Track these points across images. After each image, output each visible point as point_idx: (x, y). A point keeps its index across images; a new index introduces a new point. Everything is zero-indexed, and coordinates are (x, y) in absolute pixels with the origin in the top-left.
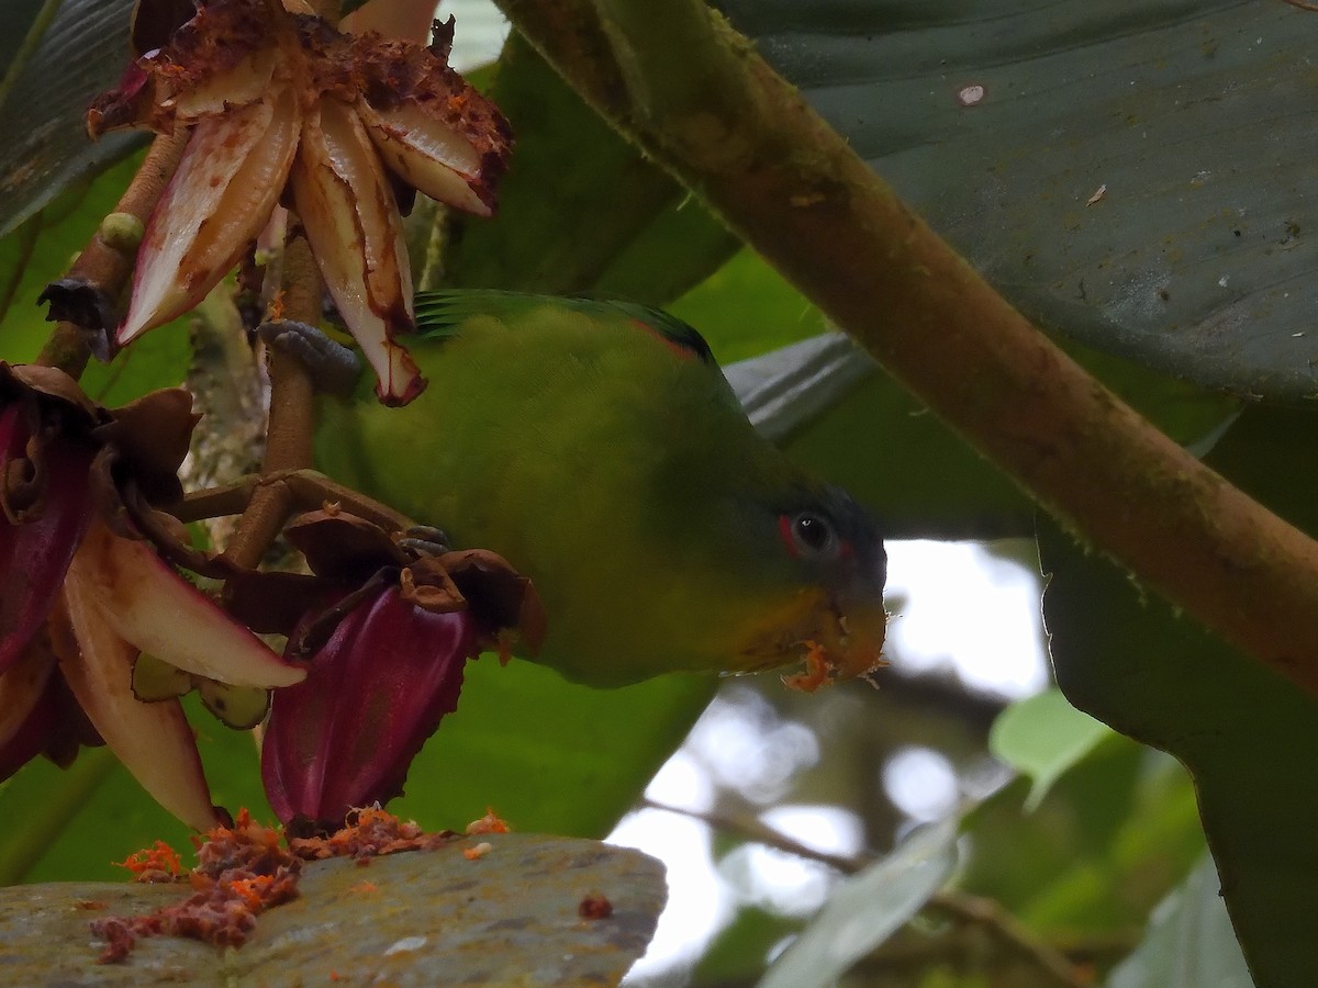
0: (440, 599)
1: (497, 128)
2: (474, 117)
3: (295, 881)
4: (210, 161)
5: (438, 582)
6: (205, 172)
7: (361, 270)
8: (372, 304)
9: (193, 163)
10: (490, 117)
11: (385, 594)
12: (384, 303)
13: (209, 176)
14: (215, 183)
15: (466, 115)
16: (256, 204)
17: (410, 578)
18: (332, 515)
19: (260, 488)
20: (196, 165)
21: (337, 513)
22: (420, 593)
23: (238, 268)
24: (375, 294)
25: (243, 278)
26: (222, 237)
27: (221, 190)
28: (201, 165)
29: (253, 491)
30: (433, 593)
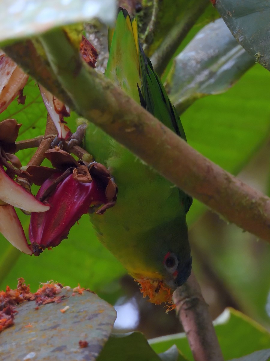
0: (84, 178)
1: (93, 53)
2: (85, 50)
3: (12, 320)
4: (7, 66)
5: (85, 173)
6: (5, 70)
7: (52, 99)
8: (56, 109)
9: (2, 67)
10: (90, 50)
11: (70, 176)
12: (59, 109)
13: (6, 72)
14: (8, 74)
15: (83, 49)
16: (21, 79)
17: (76, 171)
18: (57, 150)
19: (43, 140)
20: (3, 67)
21: (58, 150)
22: (78, 176)
23: (18, 97)
24: (57, 106)
25: (19, 100)
26: (10, 90)
27: (10, 76)
28: (4, 67)
29: (41, 141)
30: (82, 176)
